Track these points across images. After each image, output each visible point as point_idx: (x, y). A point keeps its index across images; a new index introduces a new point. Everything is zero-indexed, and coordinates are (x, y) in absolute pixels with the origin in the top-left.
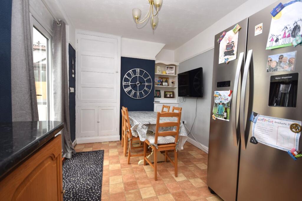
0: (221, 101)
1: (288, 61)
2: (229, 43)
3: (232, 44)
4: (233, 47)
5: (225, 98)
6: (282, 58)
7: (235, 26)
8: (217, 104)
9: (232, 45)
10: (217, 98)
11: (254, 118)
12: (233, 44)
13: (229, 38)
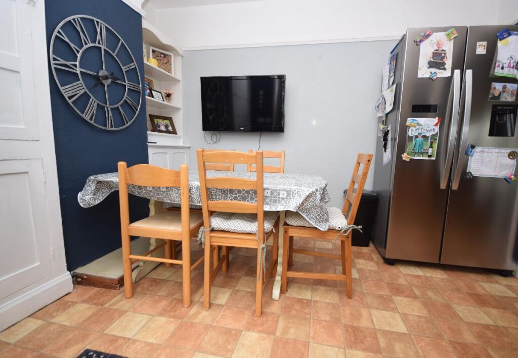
0: (420, 132)
1: (510, 93)
2: (437, 50)
3: (442, 53)
4: (443, 58)
5: (429, 129)
6: (505, 88)
7: (449, 29)
8: (412, 137)
9: (443, 55)
10: (411, 128)
11: (471, 151)
12: (445, 54)
13: (438, 42)
